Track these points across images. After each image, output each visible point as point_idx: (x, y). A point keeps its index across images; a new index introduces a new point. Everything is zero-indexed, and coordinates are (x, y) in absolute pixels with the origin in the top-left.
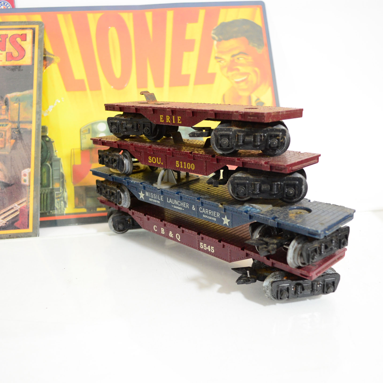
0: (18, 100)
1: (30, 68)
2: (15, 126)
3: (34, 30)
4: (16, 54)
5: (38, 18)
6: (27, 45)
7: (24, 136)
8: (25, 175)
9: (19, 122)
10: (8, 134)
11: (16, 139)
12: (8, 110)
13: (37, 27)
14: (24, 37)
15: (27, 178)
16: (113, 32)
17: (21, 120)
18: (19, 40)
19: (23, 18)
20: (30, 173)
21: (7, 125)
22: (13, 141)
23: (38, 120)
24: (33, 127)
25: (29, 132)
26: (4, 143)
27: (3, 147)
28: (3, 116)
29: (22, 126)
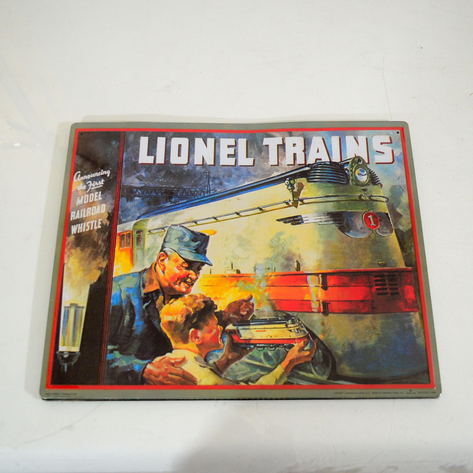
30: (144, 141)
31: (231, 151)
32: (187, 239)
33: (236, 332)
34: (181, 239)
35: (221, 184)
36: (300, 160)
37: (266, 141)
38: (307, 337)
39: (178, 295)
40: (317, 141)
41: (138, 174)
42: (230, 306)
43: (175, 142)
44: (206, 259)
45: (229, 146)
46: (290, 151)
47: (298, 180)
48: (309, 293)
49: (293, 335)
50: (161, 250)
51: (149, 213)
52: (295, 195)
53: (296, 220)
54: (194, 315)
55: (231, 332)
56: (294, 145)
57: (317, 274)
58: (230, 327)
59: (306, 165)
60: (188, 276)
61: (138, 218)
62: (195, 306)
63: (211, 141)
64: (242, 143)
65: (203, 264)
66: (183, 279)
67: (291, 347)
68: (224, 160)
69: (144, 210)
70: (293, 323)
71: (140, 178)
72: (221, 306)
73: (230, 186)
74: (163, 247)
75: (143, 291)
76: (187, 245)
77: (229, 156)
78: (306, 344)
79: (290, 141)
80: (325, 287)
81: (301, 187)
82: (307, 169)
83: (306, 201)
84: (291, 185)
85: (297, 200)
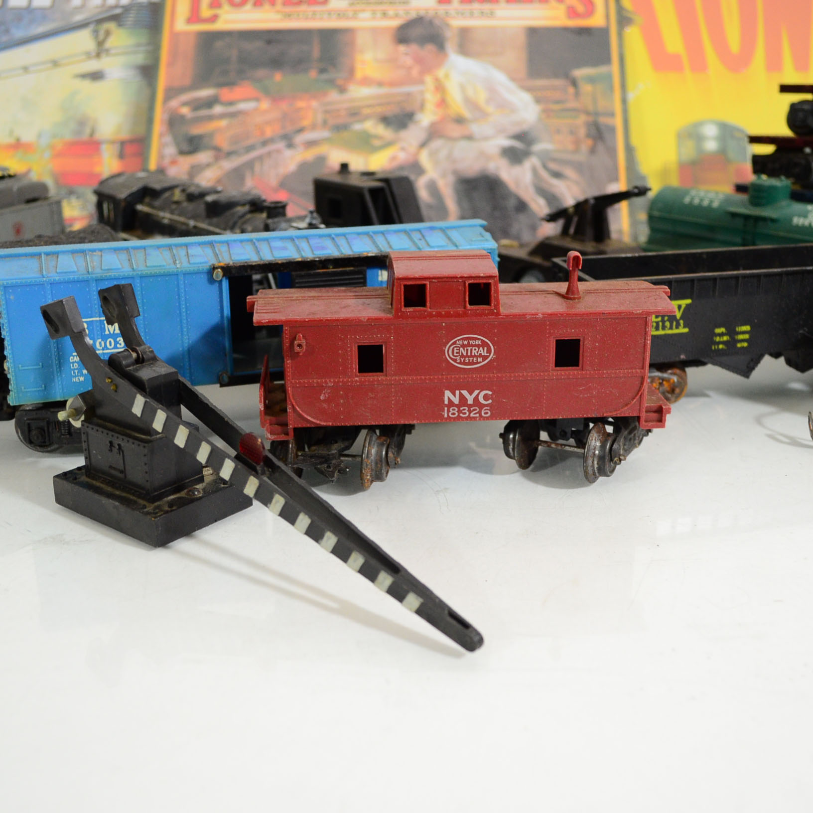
0: (591, 80)
1: (604, 32)
2: (591, 119)
4: (581, 8)
7: (606, 136)
9: (597, 114)
10: (582, 132)
11: (594, 139)
12: (577, 94)
17: (599, 109)
21: (578, 117)
22: (590, 142)
23: (625, 111)
24: (618, 122)
25: (612, 130)
26: (577, 143)
27: (577, 150)
28: (572, 104)
29: (602, 120)
35: (7, 31)
47: (106, 26)
48: (100, 163)
52: (100, 44)
53: (96, 76)
57: (113, 142)
59: (116, 7)
70: (78, 198)
73: (18, 34)
80: (121, 156)
81: (108, 33)
82: (118, 11)
83: (113, 52)
84: (96, 32)
85: (101, 50)
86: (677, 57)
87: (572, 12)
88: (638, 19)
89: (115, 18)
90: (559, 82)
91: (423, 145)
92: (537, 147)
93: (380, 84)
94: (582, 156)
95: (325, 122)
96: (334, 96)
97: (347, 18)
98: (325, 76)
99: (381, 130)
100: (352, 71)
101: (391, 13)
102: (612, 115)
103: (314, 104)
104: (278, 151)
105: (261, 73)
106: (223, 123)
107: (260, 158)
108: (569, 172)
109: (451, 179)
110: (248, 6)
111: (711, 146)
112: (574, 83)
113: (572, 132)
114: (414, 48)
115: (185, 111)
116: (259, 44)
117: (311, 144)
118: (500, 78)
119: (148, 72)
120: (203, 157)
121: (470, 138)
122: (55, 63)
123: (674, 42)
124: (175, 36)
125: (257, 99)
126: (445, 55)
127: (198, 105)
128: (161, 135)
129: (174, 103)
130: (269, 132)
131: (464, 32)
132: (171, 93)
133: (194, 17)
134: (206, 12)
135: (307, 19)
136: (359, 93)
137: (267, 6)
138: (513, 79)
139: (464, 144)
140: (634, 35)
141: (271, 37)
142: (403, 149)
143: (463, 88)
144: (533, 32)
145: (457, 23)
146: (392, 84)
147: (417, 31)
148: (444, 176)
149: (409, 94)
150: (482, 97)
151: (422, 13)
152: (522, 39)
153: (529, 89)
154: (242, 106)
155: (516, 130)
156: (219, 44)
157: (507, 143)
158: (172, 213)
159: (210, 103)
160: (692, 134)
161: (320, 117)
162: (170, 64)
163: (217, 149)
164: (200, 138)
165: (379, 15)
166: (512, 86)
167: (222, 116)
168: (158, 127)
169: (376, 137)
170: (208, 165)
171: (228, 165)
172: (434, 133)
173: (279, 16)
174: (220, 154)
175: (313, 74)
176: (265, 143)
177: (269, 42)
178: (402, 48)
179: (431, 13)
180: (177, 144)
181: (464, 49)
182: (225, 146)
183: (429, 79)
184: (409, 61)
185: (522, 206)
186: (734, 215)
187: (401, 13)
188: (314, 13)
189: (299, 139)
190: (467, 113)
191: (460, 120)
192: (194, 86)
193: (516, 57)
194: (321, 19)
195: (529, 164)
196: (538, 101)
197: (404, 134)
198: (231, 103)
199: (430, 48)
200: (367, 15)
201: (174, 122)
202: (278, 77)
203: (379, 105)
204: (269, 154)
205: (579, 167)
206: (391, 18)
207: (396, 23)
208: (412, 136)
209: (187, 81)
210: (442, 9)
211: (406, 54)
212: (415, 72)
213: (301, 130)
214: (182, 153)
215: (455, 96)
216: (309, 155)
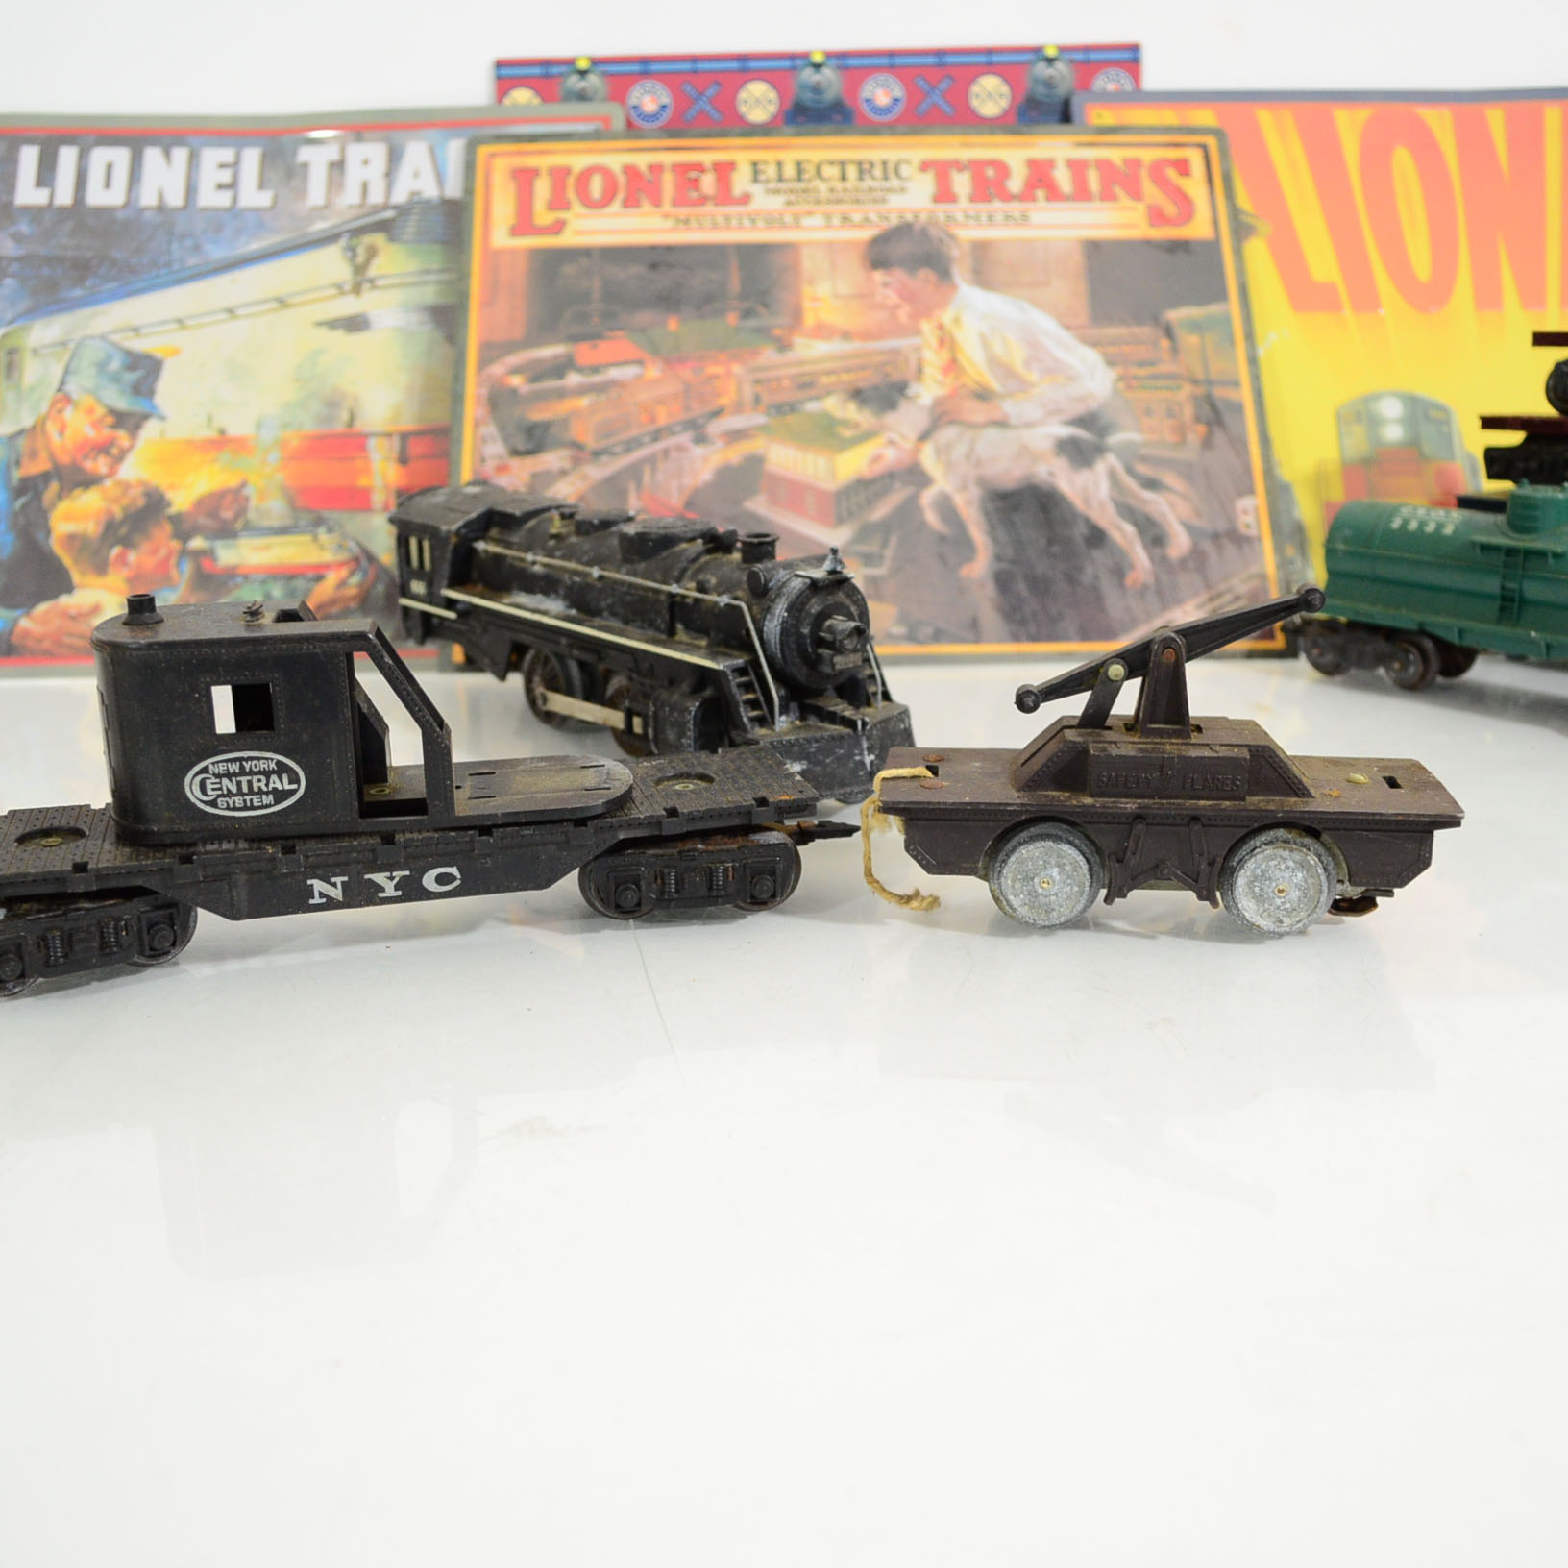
0: (1197, 327)
1: (1212, 247)
2: (1200, 391)
3: (1204, 148)
4: (1170, 209)
5: (1205, 117)
6: (1195, 187)
7: (1227, 418)
8: (1245, 512)
9: (1210, 383)
10: (1188, 413)
11: (1209, 424)
12: (1175, 350)
13: (1211, 142)
14: (1183, 167)
15: (1250, 519)
16: (1403, 160)
17: (1213, 376)
18: (1172, 173)
19: (1169, 117)
20: (1256, 510)
21: (1179, 388)
22: (1201, 429)
23: (1256, 379)
24: (1246, 396)
25: (1238, 408)
26: (1181, 431)
27: (1182, 442)
28: (1166, 367)
29: (1218, 392)
30: (29, 157)
31: (226, 176)
32: (115, 365)
33: (209, 554)
34: (101, 366)
35: (197, 248)
36: (376, 196)
37: (305, 154)
38: (356, 560)
39: (89, 481)
40: (416, 152)
41: (12, 230)
42: (200, 503)
43: (100, 156)
44: (153, 407)
45: (222, 166)
46: (354, 175)
47: (368, 239)
48: (367, 471)
49: (327, 557)
50: (59, 390)
51: (34, 312)
52: (360, 270)
53: (355, 324)
54: (123, 522)
55: (198, 554)
56: (366, 162)
57: (389, 435)
58: (197, 543)
59: (386, 207)
60: (111, 442)
61: (11, 322)
62: (125, 501)
63: (180, 154)
64: (252, 157)
65: (146, 417)
66: (103, 448)
67: (319, 579)
68: (210, 197)
69: (24, 304)
70: (330, 531)
71: (18, 238)
72: (181, 501)
73: (217, 253)
74: (63, 383)
75: (17, 475)
76: (115, 379)
77: (221, 187)
78: (352, 573)
79: (356, 152)
80: (403, 460)
81: (372, 252)
82: (389, 214)
83: (380, 283)
84: (352, 250)
85: (361, 280)
86: (1329, 289)
87: (1157, 217)
88: (1264, 227)
89: (383, 226)
90: (1145, 331)
91: (924, 436)
92: (1114, 439)
93: (846, 335)
94: (1191, 451)
95: (757, 400)
96: (769, 355)
97: (784, 226)
98: (752, 323)
99: (852, 412)
100: (797, 315)
101: (857, 217)
102: (1236, 384)
103: (737, 369)
104: (680, 448)
105: (643, 317)
106: (584, 402)
107: (651, 460)
108: (1170, 479)
109: (975, 492)
110: (616, 206)
111: (1393, 433)
112: (1169, 332)
113: (1171, 414)
114: (899, 275)
115: (516, 381)
116: (638, 269)
117: (735, 436)
118: (1046, 324)
119: (447, 318)
120: (553, 459)
121: (1002, 423)
122: (282, 303)
123: (1323, 264)
124: (492, 256)
125: (640, 362)
126: (954, 287)
127: (539, 372)
128: (477, 425)
129: (497, 369)
130: (663, 419)
131: (981, 250)
132: (491, 351)
133: (524, 224)
134: (543, 216)
135: (715, 227)
136: (810, 350)
137: (647, 206)
138: (1068, 327)
139: (992, 433)
140: (1257, 251)
141: (657, 258)
142: (891, 443)
143: (984, 341)
144: (1094, 249)
145: (968, 234)
146: (866, 335)
147: (901, 248)
148: (963, 488)
149: (896, 352)
150: (1017, 357)
151: (909, 217)
152: (1077, 259)
153: (1094, 344)
154: (614, 373)
155: (1079, 409)
156: (568, 270)
157: (1066, 431)
158: (550, 554)
159: (559, 368)
160: (1360, 413)
161: (748, 391)
162: (487, 303)
163: (576, 446)
164: (546, 426)
165: (836, 221)
166: (1066, 337)
167: (582, 391)
168: (472, 408)
169: (846, 423)
170: (563, 473)
171: (596, 472)
172: (941, 416)
173: (669, 223)
174: (581, 454)
175: (732, 318)
176: (656, 436)
177: (654, 266)
178: (879, 276)
179: (923, 217)
180: (506, 439)
181: (982, 278)
182: (591, 442)
183: (927, 326)
184: (893, 298)
185: (1097, 537)
186: (1485, 548)
187: (873, 217)
188: (727, 218)
189: (714, 428)
190: (995, 385)
191: (983, 395)
192: (528, 342)
193: (1069, 289)
194: (741, 227)
195: (1101, 467)
196: (1111, 362)
197: (890, 418)
198: (595, 369)
199: (925, 274)
200: (817, 220)
201: (498, 400)
202: (673, 324)
203: (848, 370)
204: (666, 452)
205: (1186, 471)
206: (859, 226)
207: (866, 234)
208: (906, 421)
209: (518, 332)
210: (942, 210)
211: (886, 285)
212: (903, 315)
213: (717, 413)
214: (516, 453)
215: (973, 355)
216: (734, 455)
